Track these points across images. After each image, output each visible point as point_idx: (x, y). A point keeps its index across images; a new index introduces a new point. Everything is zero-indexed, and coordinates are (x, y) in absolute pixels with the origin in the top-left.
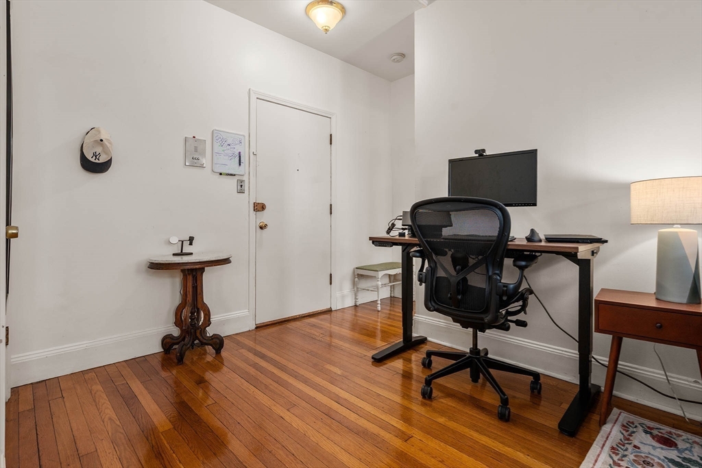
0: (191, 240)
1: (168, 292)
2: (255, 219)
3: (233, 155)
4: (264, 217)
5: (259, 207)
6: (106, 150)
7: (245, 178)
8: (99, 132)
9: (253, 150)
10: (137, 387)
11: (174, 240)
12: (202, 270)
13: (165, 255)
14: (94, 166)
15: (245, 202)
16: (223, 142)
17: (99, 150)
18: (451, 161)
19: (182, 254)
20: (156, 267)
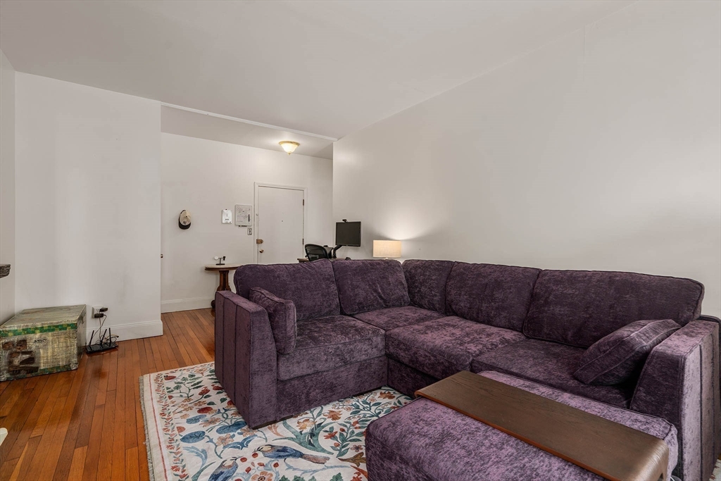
0: (224, 258)
1: (214, 281)
2: (256, 248)
3: (246, 216)
4: (262, 247)
5: (259, 242)
6: (188, 220)
7: (252, 227)
8: (187, 212)
9: (256, 212)
10: (199, 316)
11: (217, 258)
12: (228, 271)
13: (213, 264)
14: (184, 227)
15: (253, 239)
16: (240, 210)
17: (185, 220)
18: (337, 223)
19: (220, 264)
20: (208, 269)
